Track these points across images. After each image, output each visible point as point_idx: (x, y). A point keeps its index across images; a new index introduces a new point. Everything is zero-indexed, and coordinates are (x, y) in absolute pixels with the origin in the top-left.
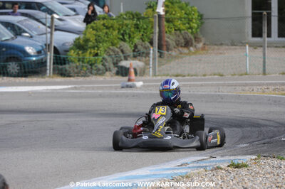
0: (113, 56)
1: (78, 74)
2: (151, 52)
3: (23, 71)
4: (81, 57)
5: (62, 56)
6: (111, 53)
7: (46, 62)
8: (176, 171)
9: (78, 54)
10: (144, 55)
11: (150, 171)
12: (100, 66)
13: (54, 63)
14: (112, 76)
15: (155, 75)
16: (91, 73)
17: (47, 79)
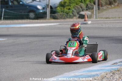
0: (77, 10)
1: (61, 18)
2: (95, 7)
3: (36, 17)
4: (62, 10)
5: (54, 10)
6: (76, 8)
7: (46, 13)
8: (112, 68)
9: (61, 9)
10: (91, 9)
11: (99, 67)
12: (71, 14)
13: (50, 13)
14: (77, 19)
15: (96, 18)
16: (67, 17)
17: (47, 21)
